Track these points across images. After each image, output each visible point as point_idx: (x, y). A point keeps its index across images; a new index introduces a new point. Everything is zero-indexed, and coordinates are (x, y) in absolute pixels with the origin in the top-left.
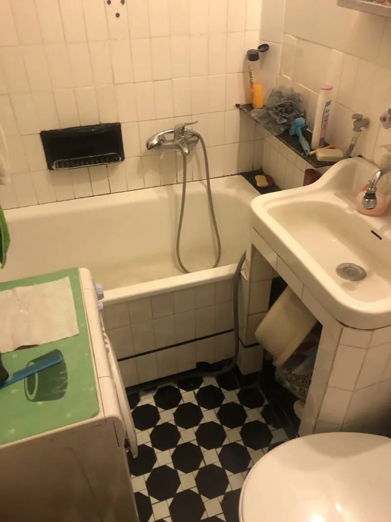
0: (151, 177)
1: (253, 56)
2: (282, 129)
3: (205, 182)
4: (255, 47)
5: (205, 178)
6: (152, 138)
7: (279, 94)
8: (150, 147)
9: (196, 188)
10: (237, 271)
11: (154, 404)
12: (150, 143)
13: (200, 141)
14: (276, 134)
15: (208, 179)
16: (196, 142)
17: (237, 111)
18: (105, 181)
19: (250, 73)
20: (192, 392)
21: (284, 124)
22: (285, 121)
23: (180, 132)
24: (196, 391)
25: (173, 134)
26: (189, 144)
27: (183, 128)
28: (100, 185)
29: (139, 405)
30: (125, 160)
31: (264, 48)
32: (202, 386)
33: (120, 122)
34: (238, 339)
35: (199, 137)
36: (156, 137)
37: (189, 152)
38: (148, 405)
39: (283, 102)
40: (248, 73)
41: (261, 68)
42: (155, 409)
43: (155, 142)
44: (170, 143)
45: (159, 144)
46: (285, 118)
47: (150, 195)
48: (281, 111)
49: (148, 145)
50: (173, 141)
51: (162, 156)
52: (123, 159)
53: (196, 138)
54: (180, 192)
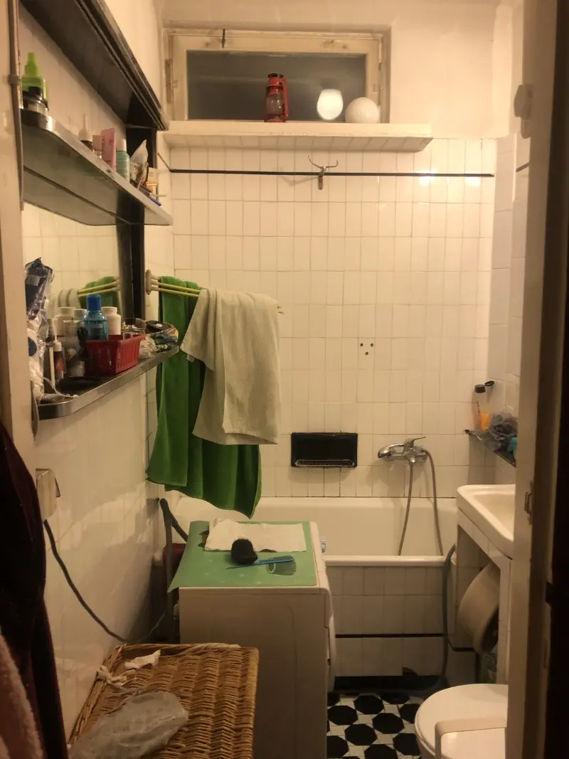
0: (380, 486)
1: (480, 389)
2: (500, 445)
3: (433, 500)
4: (483, 383)
5: (433, 496)
6: (384, 449)
7: (500, 417)
8: (381, 456)
9: (422, 504)
10: (447, 560)
11: (353, 707)
12: (381, 453)
13: (428, 459)
14: (493, 449)
15: (435, 497)
16: (424, 458)
17: (467, 436)
18: (336, 485)
19: (478, 403)
20: (395, 706)
21: (501, 441)
22: (503, 438)
23: (410, 444)
24: (401, 706)
25: (403, 448)
26: (416, 457)
27: (413, 442)
28: (332, 487)
29: (338, 704)
30: (358, 467)
31: (490, 384)
32: (408, 703)
33: (358, 432)
34: (446, 642)
35: (427, 454)
36: (388, 448)
37: (415, 462)
38: (346, 707)
39: (501, 423)
40: (475, 403)
41: (488, 401)
42: (354, 712)
43: (386, 452)
44: (400, 455)
45: (389, 454)
46: (502, 436)
47: (377, 503)
48: (499, 431)
49: (379, 453)
50: (403, 453)
51: (392, 469)
52: (356, 465)
53: (424, 454)
54: (405, 505)
